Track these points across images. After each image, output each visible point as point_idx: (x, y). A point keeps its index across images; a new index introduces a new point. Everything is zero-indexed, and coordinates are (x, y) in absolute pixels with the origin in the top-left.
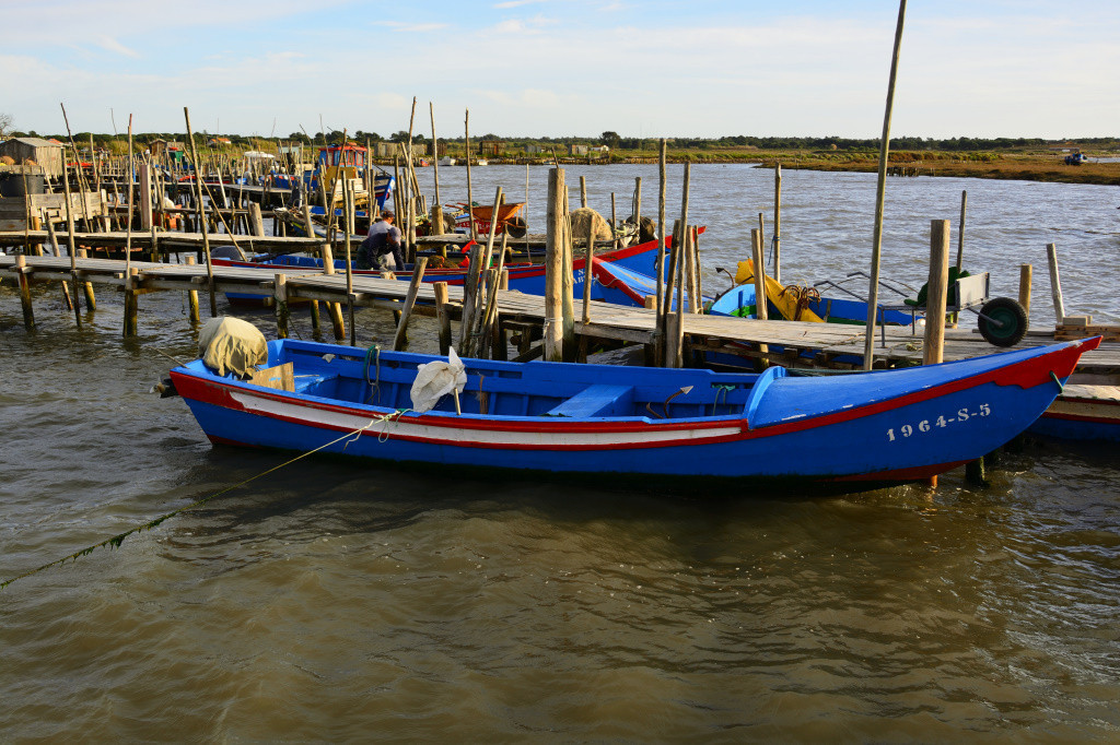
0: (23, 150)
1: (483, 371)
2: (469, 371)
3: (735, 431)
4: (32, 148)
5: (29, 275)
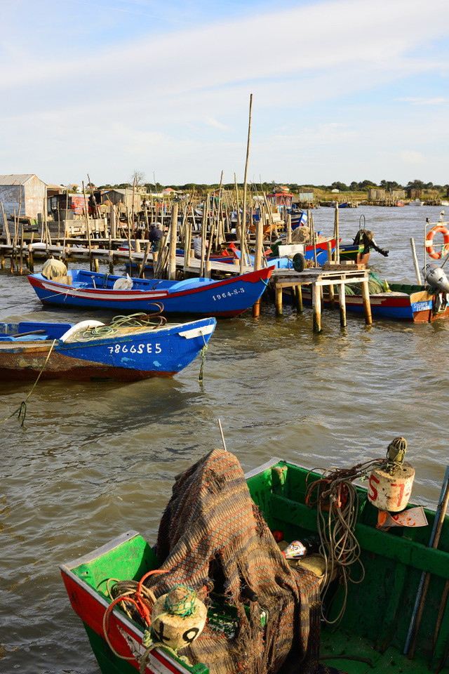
0: (118, 197)
1: (138, 283)
3: (165, 295)
4: (122, 196)
5: (33, 252)
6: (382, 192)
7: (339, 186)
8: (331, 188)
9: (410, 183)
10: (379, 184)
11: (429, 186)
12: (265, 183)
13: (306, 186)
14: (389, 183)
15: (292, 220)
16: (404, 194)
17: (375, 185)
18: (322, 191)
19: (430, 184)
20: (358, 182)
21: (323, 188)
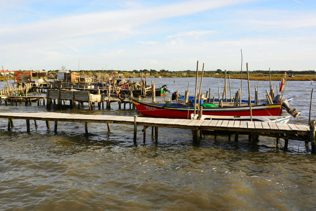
7: (135, 71)
8: (132, 72)
9: (161, 70)
10: (150, 71)
11: (167, 71)
12: (109, 70)
13: (124, 71)
14: (153, 70)
16: (149, 74)
17: (148, 71)
18: (129, 73)
19: (168, 71)
20: (142, 70)
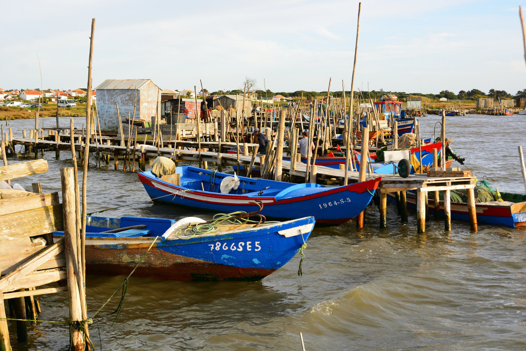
0: (229, 102)
1: (244, 181)
2: (241, 181)
3: (272, 201)
4: (233, 101)
5: (145, 154)
6: (491, 100)
7: (447, 95)
8: (439, 97)
9: (519, 92)
10: (487, 93)
12: (373, 91)
13: (414, 94)
14: (498, 92)
15: (399, 127)
16: (512, 103)
17: (483, 94)
18: (430, 100)
20: (466, 91)
21: (431, 96)
